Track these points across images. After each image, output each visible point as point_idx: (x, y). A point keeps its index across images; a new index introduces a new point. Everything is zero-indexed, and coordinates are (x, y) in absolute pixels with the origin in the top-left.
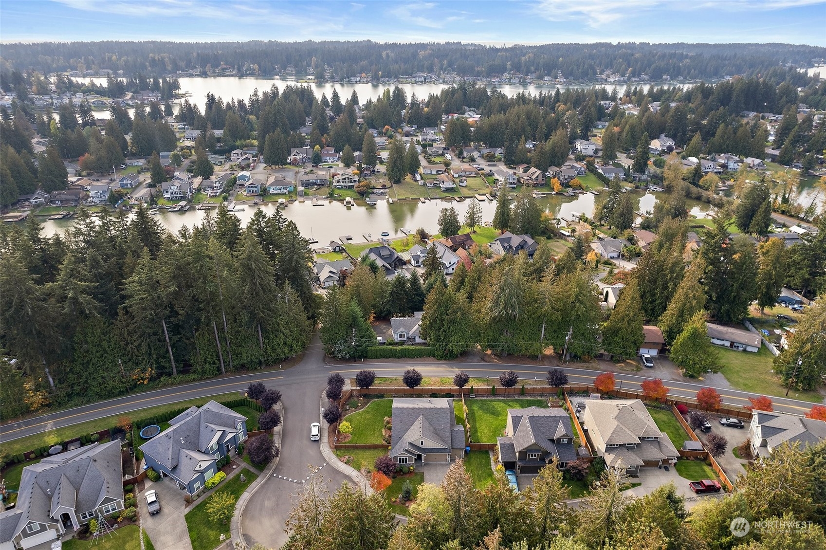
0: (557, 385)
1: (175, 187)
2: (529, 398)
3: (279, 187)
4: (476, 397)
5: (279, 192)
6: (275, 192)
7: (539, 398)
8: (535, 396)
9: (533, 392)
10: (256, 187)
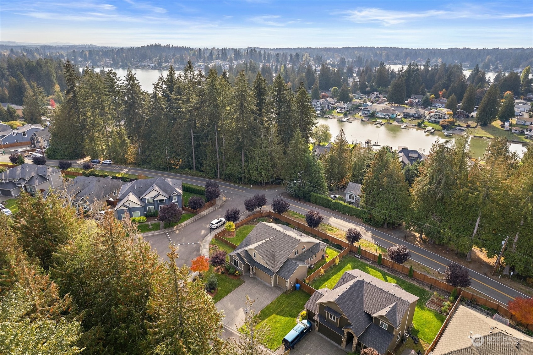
0: (455, 284)
1: (319, 103)
2: (416, 284)
3: (384, 114)
4: (361, 258)
5: (382, 116)
6: (381, 116)
7: (427, 289)
8: (423, 284)
9: (422, 280)
10: (368, 111)
